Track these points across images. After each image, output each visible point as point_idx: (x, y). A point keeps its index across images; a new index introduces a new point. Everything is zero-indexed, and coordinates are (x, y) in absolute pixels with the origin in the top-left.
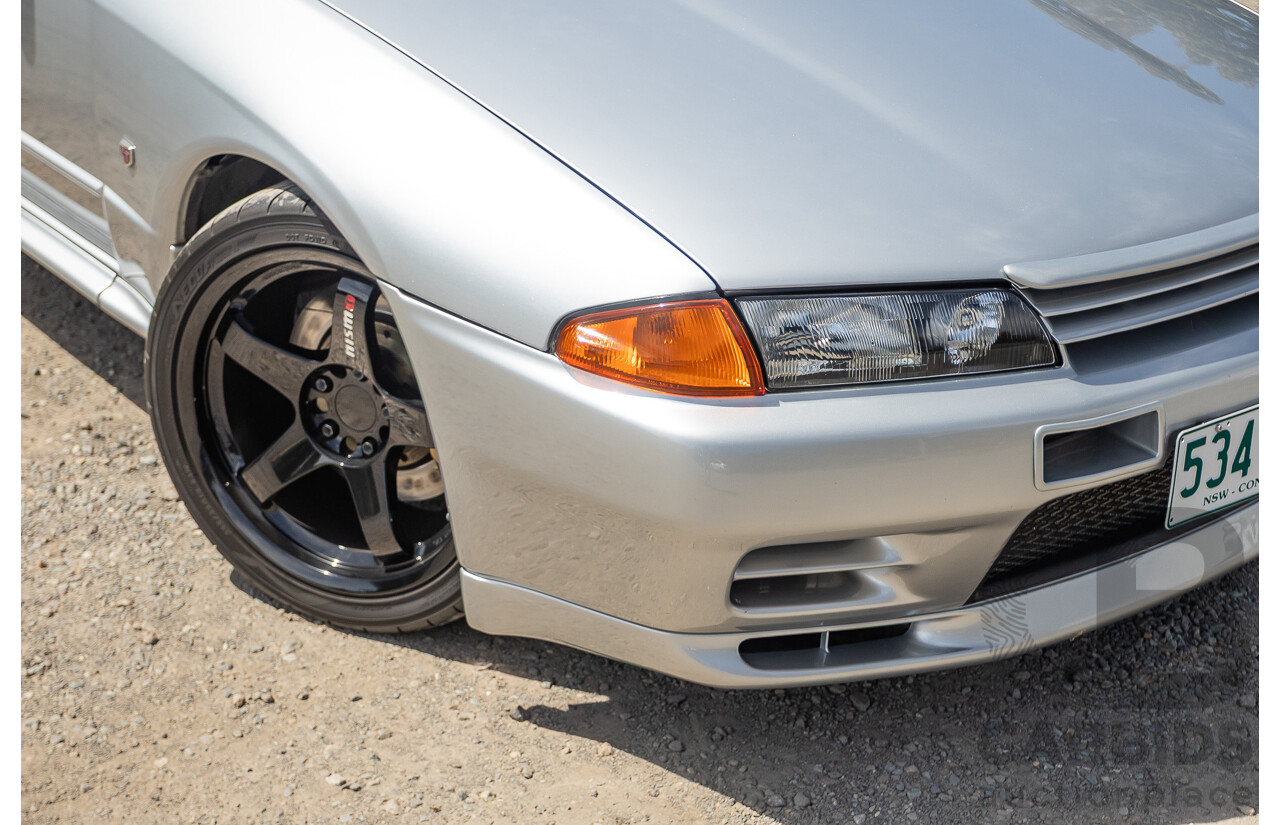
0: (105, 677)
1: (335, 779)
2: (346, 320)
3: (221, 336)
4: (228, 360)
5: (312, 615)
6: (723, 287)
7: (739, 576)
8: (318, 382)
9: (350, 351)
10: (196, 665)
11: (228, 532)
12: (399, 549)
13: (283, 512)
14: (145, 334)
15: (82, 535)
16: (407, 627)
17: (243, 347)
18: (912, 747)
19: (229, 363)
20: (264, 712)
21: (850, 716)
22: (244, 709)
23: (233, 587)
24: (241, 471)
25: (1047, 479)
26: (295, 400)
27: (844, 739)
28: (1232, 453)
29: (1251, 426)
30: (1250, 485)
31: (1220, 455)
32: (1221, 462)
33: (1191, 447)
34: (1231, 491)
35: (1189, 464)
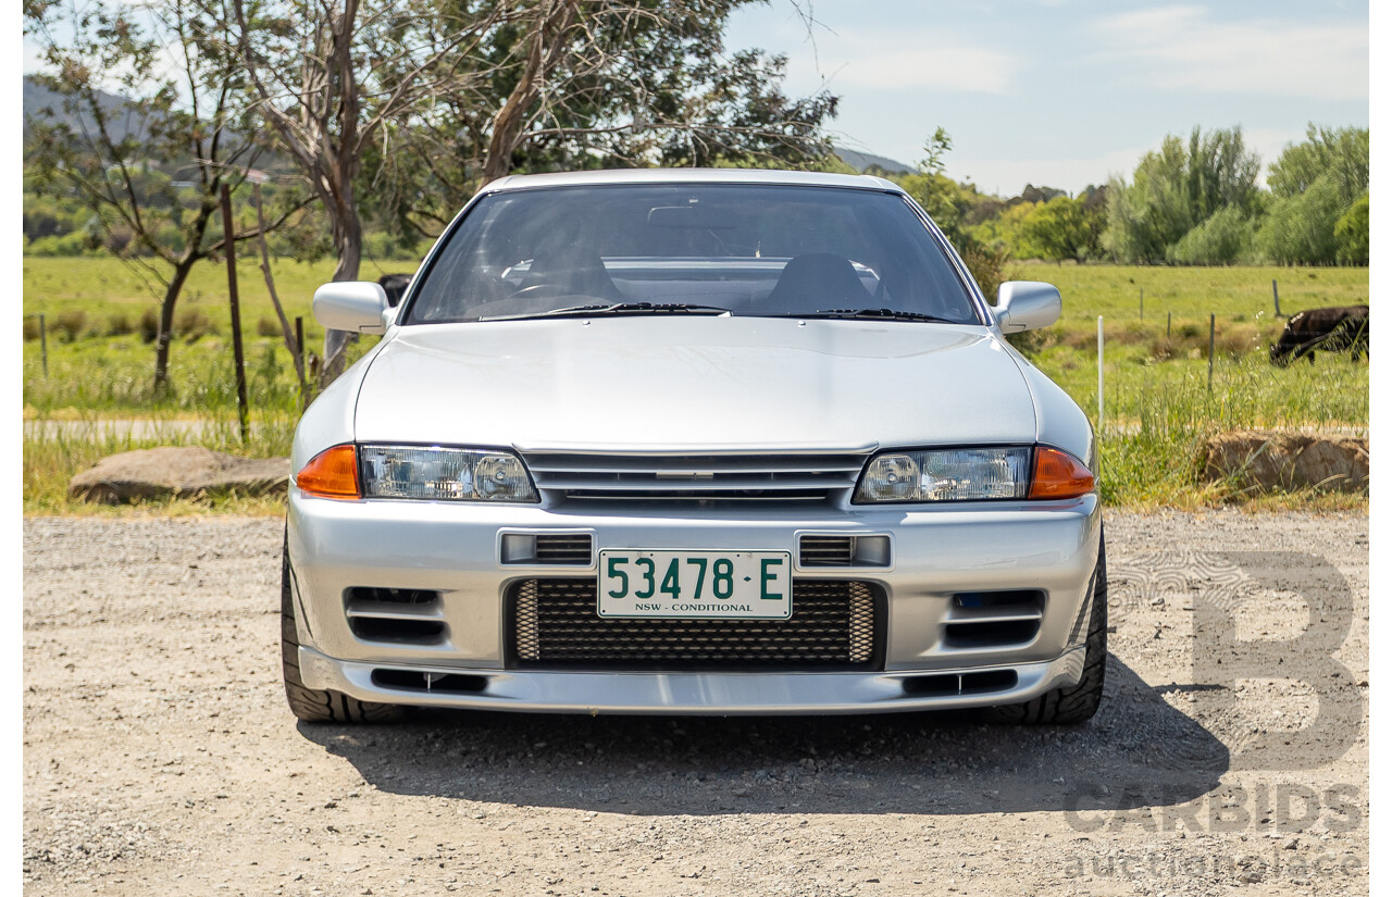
6: (357, 439)
7: (351, 614)
25: (503, 564)
28: (659, 578)
29: (675, 563)
30: (684, 607)
31: (646, 576)
32: (647, 581)
33: (612, 561)
34: (664, 607)
35: (612, 573)
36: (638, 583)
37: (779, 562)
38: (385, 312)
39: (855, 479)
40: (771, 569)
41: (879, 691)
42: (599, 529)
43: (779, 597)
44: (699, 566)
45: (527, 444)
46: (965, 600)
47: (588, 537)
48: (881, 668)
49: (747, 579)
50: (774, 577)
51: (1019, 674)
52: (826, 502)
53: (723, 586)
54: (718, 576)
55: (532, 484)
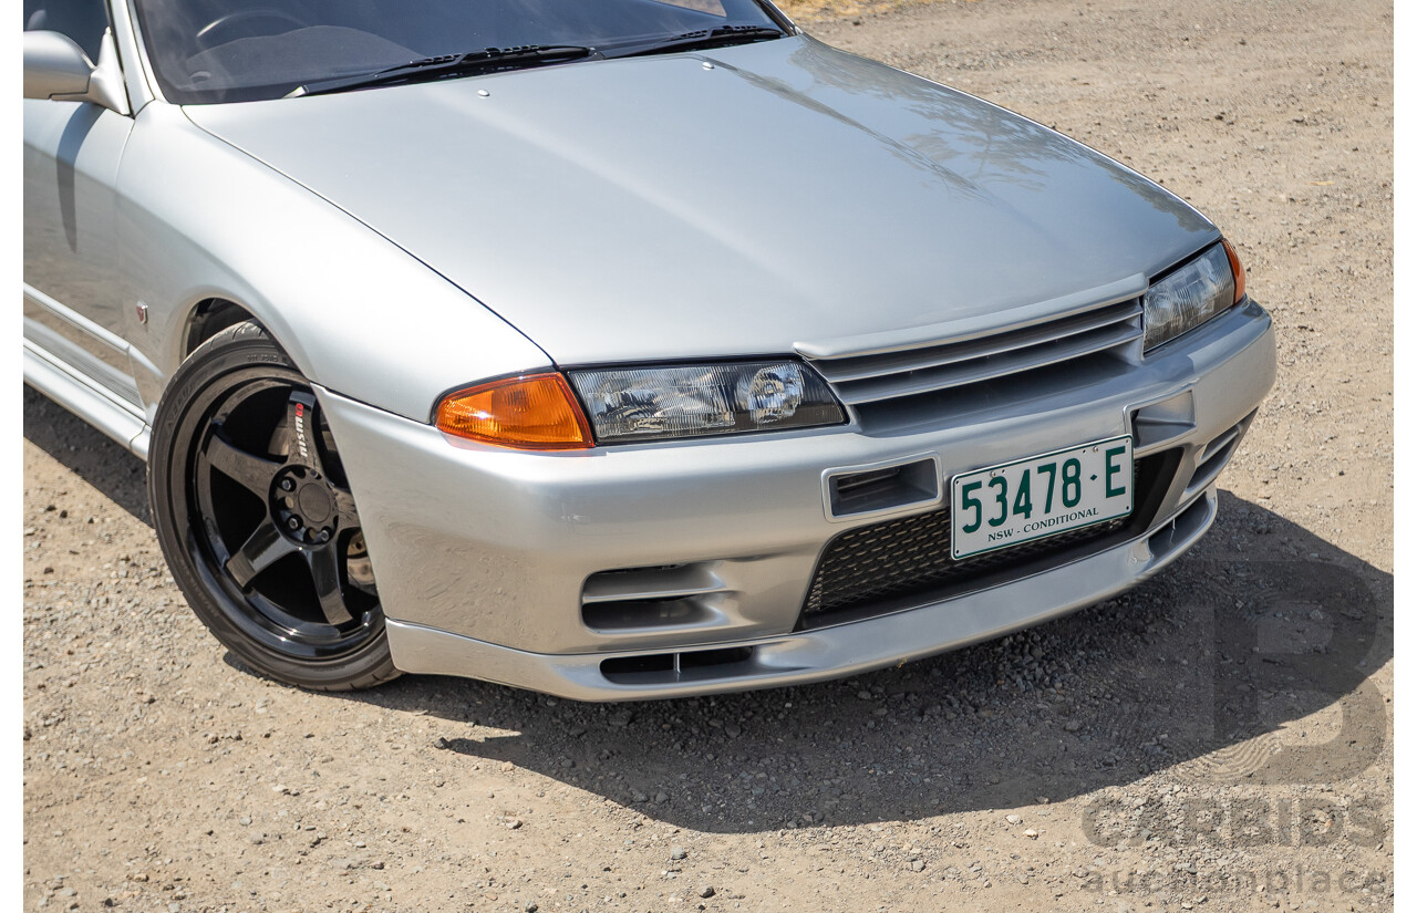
0: (108, 725)
1: (280, 788)
2: (298, 424)
3: (205, 448)
4: (214, 469)
5: (285, 681)
6: (558, 363)
7: (587, 600)
8: (284, 483)
9: (303, 452)
10: (184, 716)
11: (217, 614)
12: (350, 618)
13: (261, 596)
14: (146, 458)
15: (106, 632)
16: (358, 683)
17: (223, 456)
18: (767, 761)
19: (214, 471)
20: (233, 746)
21: (721, 741)
22: (216, 744)
23: (224, 664)
24: (227, 561)
25: (835, 513)
26: (265, 498)
27: (710, 757)
28: (1011, 497)
29: (1027, 473)
30: (1036, 526)
31: (998, 498)
32: (1000, 504)
33: (966, 489)
34: (1019, 530)
35: (967, 503)
36: (992, 509)
37: (1121, 450)
40: (1116, 459)
42: (940, 447)
43: (1121, 491)
44: (1047, 474)
47: (928, 463)
48: (1144, 531)
49: (1093, 478)
50: (1117, 469)
51: (1208, 499)
53: (1072, 491)
54: (1067, 480)
55: (836, 399)
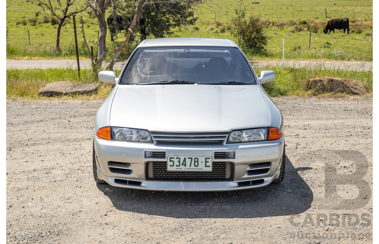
7: (109, 167)
25: (145, 158)
28: (181, 162)
29: (185, 158)
30: (187, 169)
31: (178, 161)
32: (179, 163)
33: (170, 158)
34: (183, 169)
35: (171, 161)
36: (176, 163)
37: (209, 158)
38: (115, 79)
39: (227, 137)
40: (207, 160)
41: (232, 185)
42: (167, 150)
43: (209, 166)
44: (190, 159)
45: (150, 129)
46: (252, 165)
47: (165, 152)
48: (233, 180)
49: (202, 162)
50: (208, 162)
51: (265, 180)
52: (220, 143)
53: (196, 164)
54: (195, 162)
55: (152, 138)
